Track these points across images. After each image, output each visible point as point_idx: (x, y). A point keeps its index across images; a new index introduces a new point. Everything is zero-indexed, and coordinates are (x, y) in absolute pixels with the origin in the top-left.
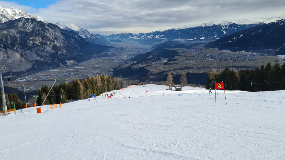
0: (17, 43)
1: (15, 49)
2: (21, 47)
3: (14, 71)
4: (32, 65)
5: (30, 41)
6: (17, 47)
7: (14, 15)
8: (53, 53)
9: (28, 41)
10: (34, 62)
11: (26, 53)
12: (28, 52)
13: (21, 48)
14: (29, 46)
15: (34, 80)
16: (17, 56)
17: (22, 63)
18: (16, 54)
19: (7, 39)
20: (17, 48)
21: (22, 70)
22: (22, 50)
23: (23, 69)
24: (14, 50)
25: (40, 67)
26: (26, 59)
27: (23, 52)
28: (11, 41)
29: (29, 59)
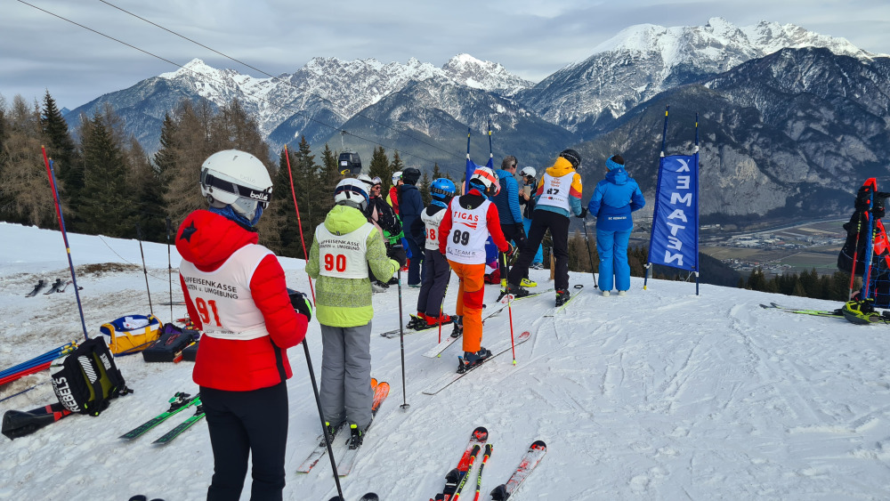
0: (757, 129)
1: (747, 146)
2: (763, 142)
3: (732, 211)
4: (788, 200)
5: (795, 122)
6: (752, 140)
7: (762, 43)
8: (868, 163)
9: (790, 123)
10: (795, 190)
11: (775, 158)
12: (782, 158)
13: (765, 145)
14: (789, 138)
15: (786, 245)
16: (748, 167)
17: (759, 189)
18: (746, 163)
19: (731, 117)
20: (751, 146)
21: (754, 211)
22: (767, 150)
23: (758, 208)
24: (743, 152)
25: (812, 208)
26: (774, 179)
27: (769, 157)
28: (741, 122)
29: (782, 178)
